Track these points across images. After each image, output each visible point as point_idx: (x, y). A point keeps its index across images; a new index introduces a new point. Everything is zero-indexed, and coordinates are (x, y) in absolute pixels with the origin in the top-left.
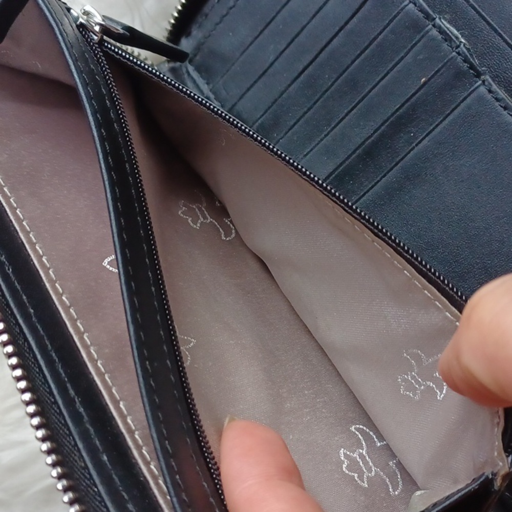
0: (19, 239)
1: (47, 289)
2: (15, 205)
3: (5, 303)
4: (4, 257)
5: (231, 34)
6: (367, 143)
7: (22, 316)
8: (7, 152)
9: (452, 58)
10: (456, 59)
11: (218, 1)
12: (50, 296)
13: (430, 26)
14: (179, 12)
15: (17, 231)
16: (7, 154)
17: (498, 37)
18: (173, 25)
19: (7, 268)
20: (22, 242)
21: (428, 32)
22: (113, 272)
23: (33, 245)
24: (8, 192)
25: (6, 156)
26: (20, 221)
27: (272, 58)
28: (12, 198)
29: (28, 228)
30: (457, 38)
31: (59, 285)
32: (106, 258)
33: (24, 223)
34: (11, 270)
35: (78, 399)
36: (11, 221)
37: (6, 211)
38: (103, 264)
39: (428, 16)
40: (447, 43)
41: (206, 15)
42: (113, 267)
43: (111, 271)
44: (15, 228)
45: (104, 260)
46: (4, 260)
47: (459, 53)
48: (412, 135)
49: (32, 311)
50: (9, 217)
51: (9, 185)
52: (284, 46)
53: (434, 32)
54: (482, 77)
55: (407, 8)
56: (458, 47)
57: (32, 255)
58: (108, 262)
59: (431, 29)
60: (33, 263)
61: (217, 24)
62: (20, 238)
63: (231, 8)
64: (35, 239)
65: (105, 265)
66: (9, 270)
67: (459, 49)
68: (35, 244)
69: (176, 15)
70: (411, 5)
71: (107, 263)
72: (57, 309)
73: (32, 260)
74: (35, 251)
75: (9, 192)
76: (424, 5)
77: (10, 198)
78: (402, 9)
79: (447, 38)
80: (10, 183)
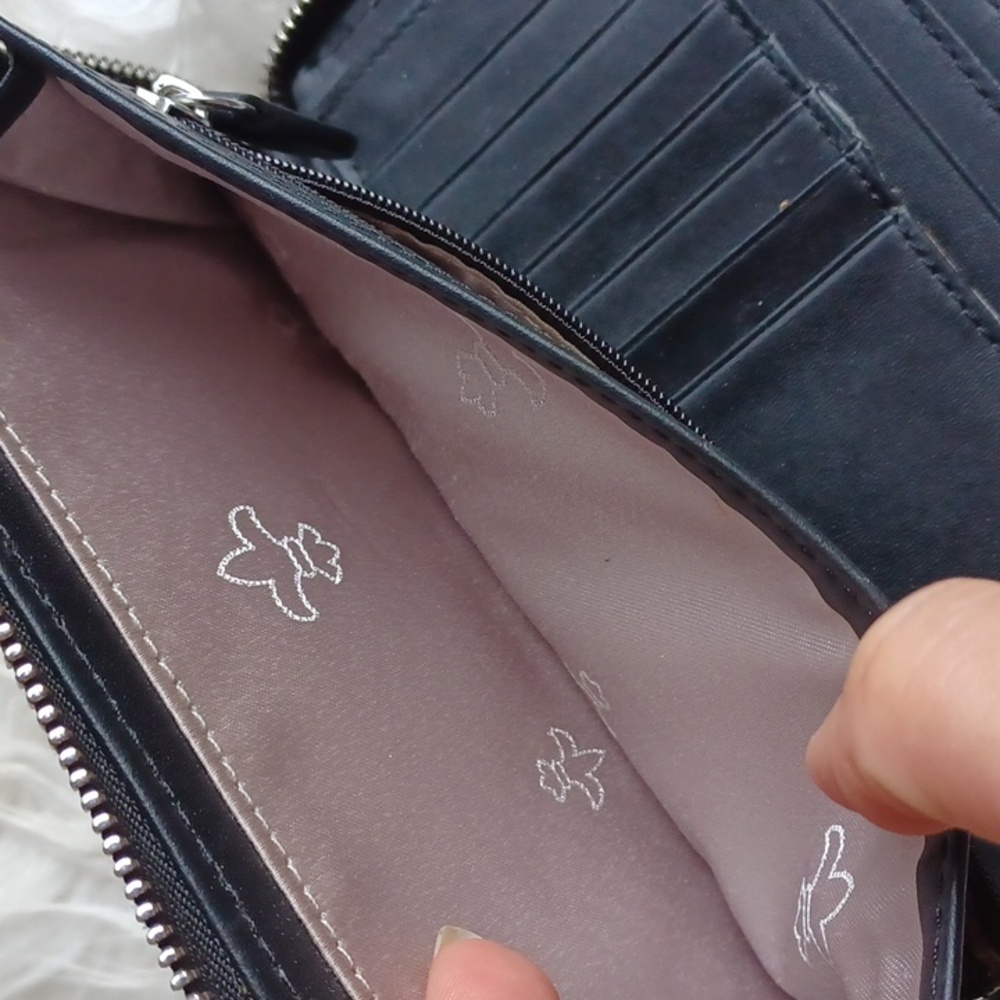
0: (65, 554)
1: (130, 651)
2: (47, 483)
3: (63, 690)
4: (47, 598)
5: (405, 76)
6: (675, 312)
7: (99, 716)
8: (13, 368)
9: (840, 167)
10: (847, 171)
11: (376, 5)
12: (140, 667)
13: (799, 104)
14: (296, 19)
15: (59, 537)
16: (12, 372)
17: (922, 134)
18: (284, 45)
19: (56, 620)
20: (73, 560)
21: (794, 114)
22: (238, 586)
23: (91, 561)
24: (29, 456)
25: (11, 376)
26: (60, 515)
27: (488, 134)
28: (39, 469)
29: (78, 528)
30: (849, 131)
31: (150, 639)
32: (221, 560)
33: (70, 519)
34: (64, 623)
35: (219, 865)
36: (44, 517)
37: (33, 499)
38: (218, 573)
39: (794, 85)
40: (829, 139)
41: (351, 30)
42: (236, 576)
43: (234, 584)
44: (54, 531)
45: (218, 565)
46: (50, 604)
47: (851, 160)
48: (760, 303)
49: (114, 702)
50: (40, 511)
51: (28, 440)
52: (513, 112)
53: (807, 115)
54: (895, 209)
55: (756, 65)
56: (851, 148)
57: (95, 586)
58: (226, 567)
59: (799, 110)
60: (99, 601)
61: (376, 54)
62: (66, 551)
63: (404, 25)
64: (95, 550)
65: (221, 575)
66: (61, 624)
67: (852, 153)
68: (95, 560)
69: (290, 24)
70: (763, 60)
71: (223, 569)
72: (155, 690)
73: (96, 596)
74: (98, 574)
75: (33, 456)
76: (789, 61)
77: (35, 468)
78: (747, 65)
79: (831, 128)
80: (28, 436)
